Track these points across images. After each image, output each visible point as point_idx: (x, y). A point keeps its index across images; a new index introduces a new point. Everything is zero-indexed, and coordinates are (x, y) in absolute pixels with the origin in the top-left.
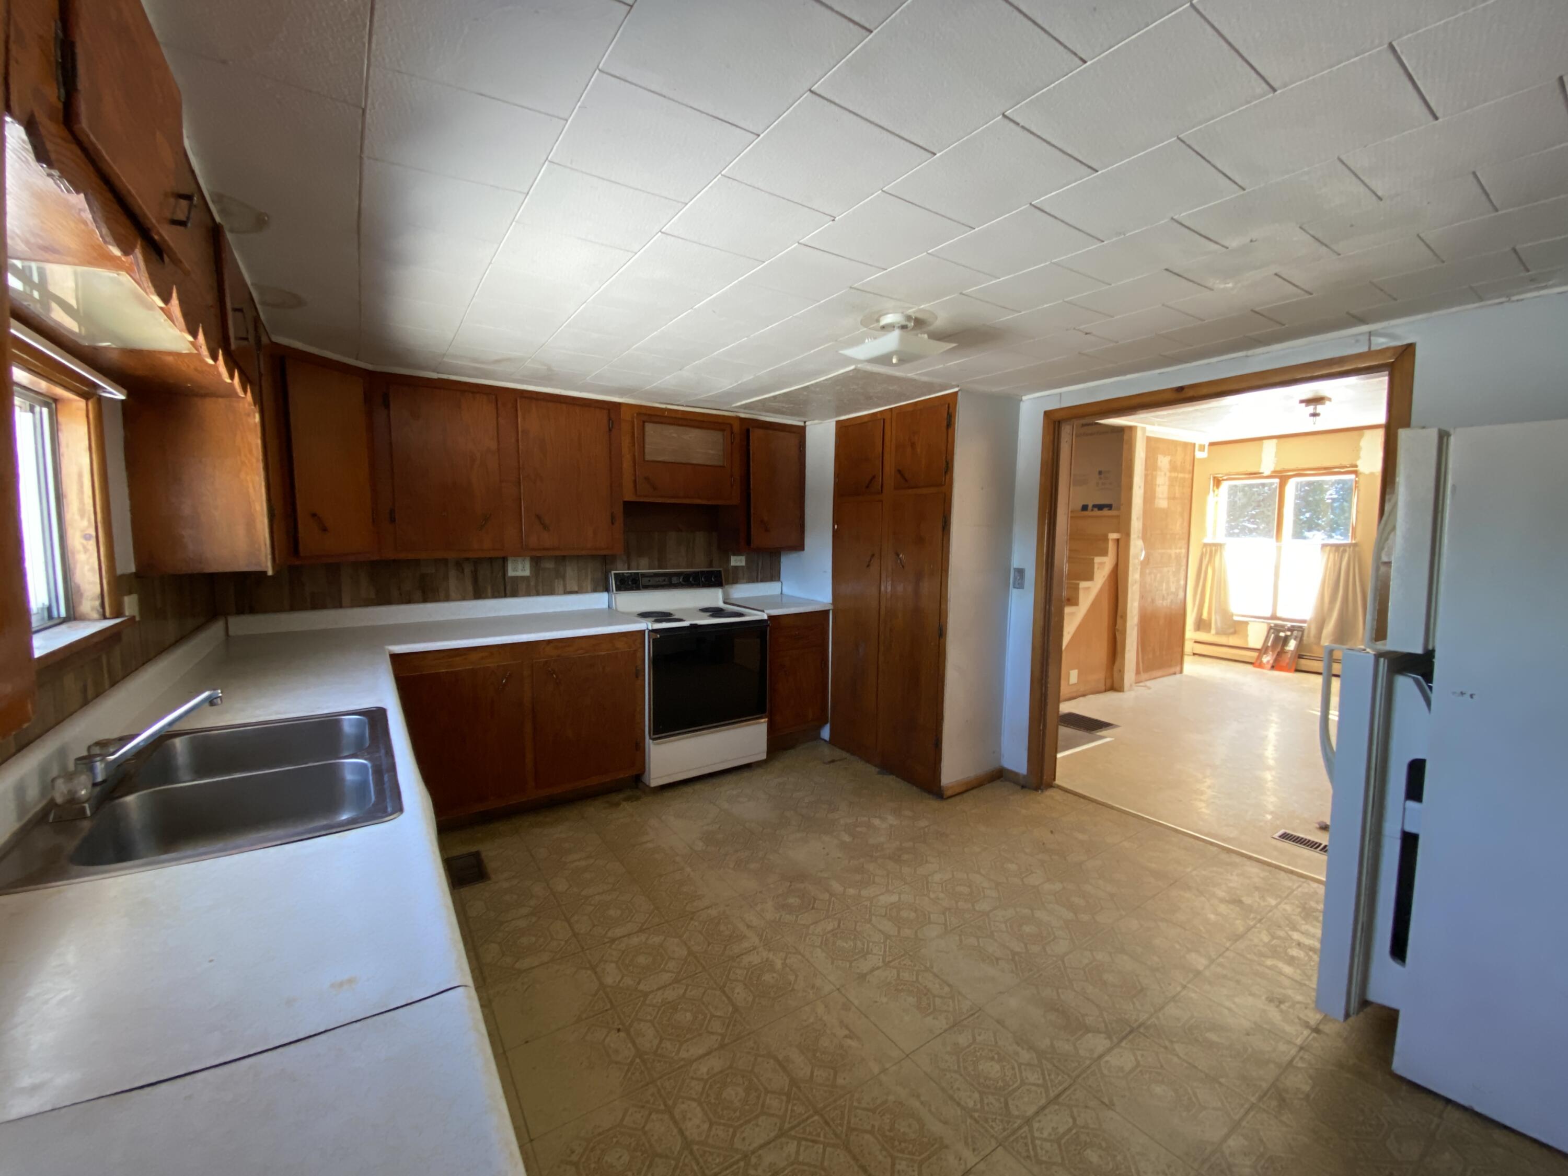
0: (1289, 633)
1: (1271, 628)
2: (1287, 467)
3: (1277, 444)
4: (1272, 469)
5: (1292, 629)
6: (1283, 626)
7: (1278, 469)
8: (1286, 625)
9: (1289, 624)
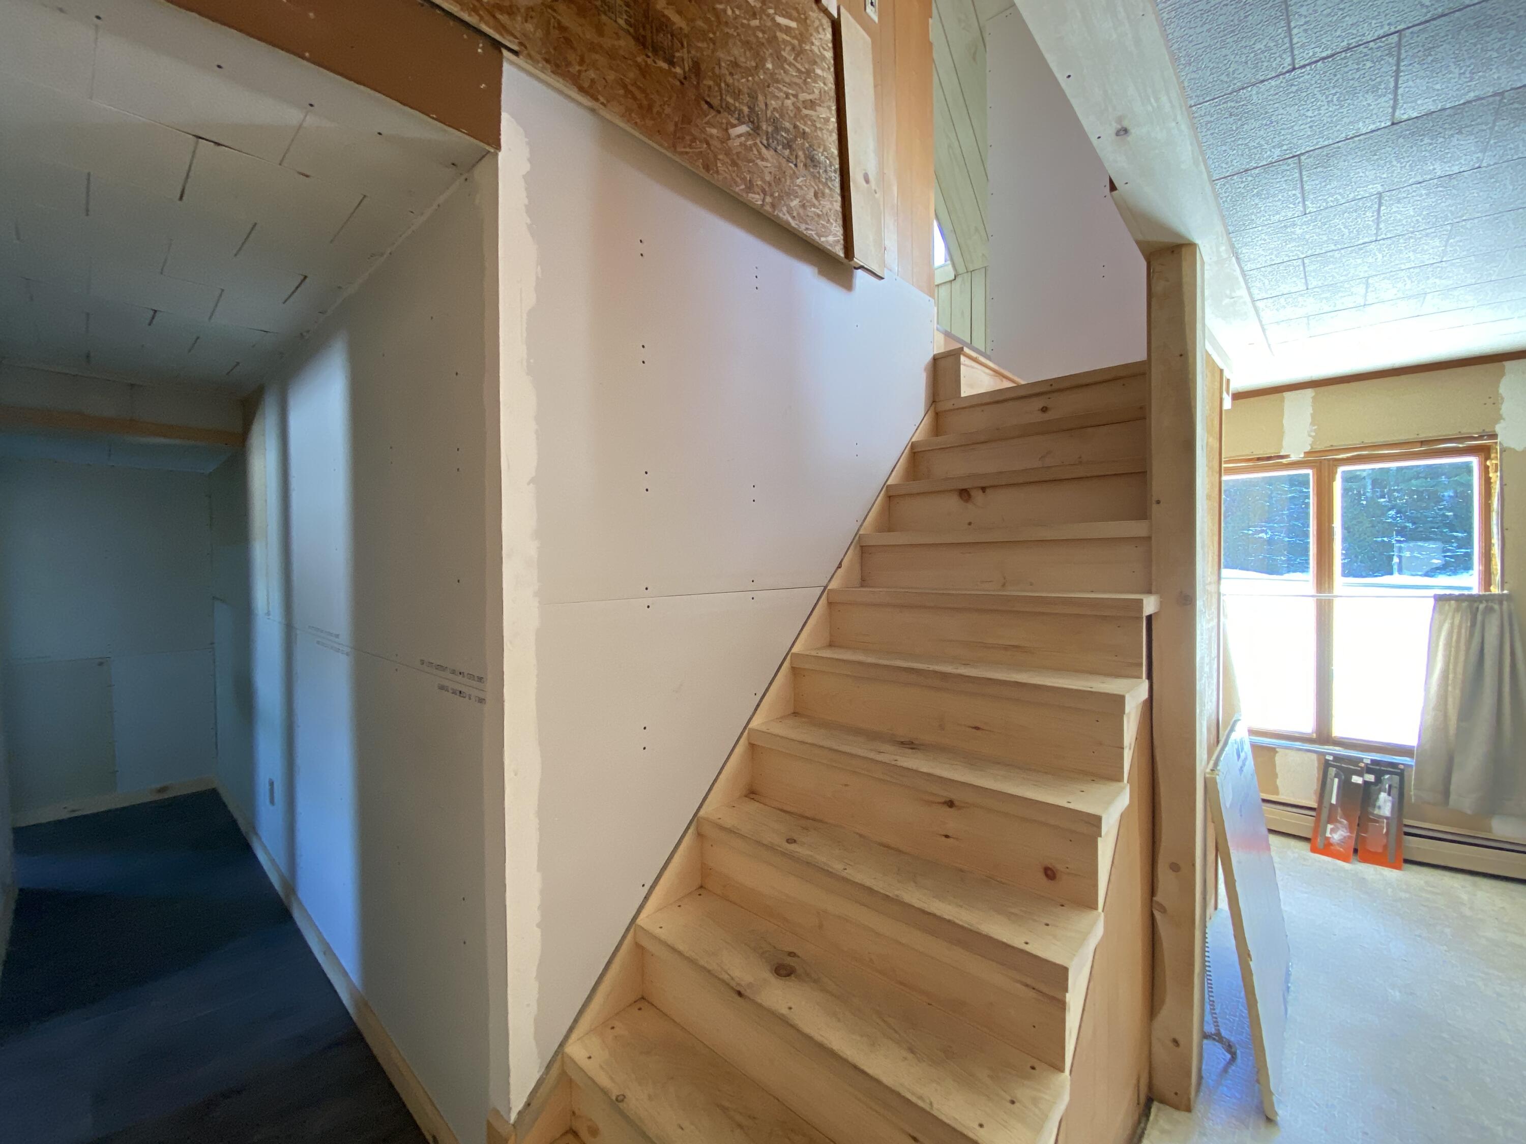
0: (1371, 778)
1: (1327, 765)
2: (1338, 443)
3: (1314, 398)
4: (1308, 449)
5: (1377, 768)
6: (1356, 761)
7: (1319, 447)
8: (1361, 760)
9: (1368, 757)
